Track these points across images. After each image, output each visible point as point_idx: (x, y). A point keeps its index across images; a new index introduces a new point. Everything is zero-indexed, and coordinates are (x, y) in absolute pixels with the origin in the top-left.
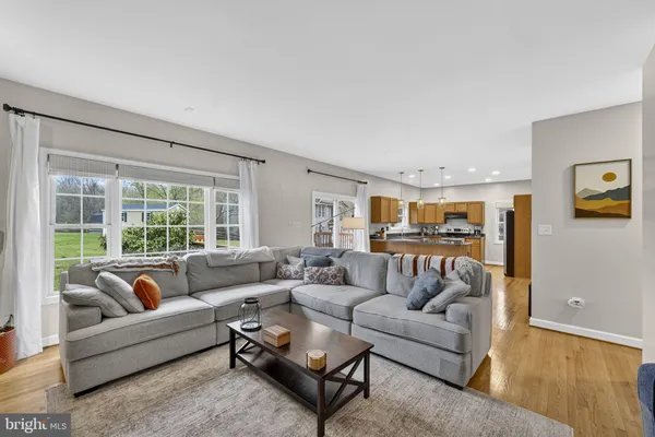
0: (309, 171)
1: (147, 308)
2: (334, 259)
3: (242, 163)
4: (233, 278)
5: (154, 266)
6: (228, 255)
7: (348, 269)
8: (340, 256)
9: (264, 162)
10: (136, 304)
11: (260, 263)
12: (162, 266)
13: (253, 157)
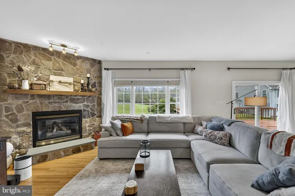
0: (229, 69)
1: (124, 135)
2: (226, 127)
3: (182, 72)
4: (168, 129)
5: (135, 119)
6: (167, 118)
7: (233, 134)
8: (229, 125)
9: (194, 69)
10: (120, 132)
11: (184, 123)
12: (137, 119)
13: (189, 67)
